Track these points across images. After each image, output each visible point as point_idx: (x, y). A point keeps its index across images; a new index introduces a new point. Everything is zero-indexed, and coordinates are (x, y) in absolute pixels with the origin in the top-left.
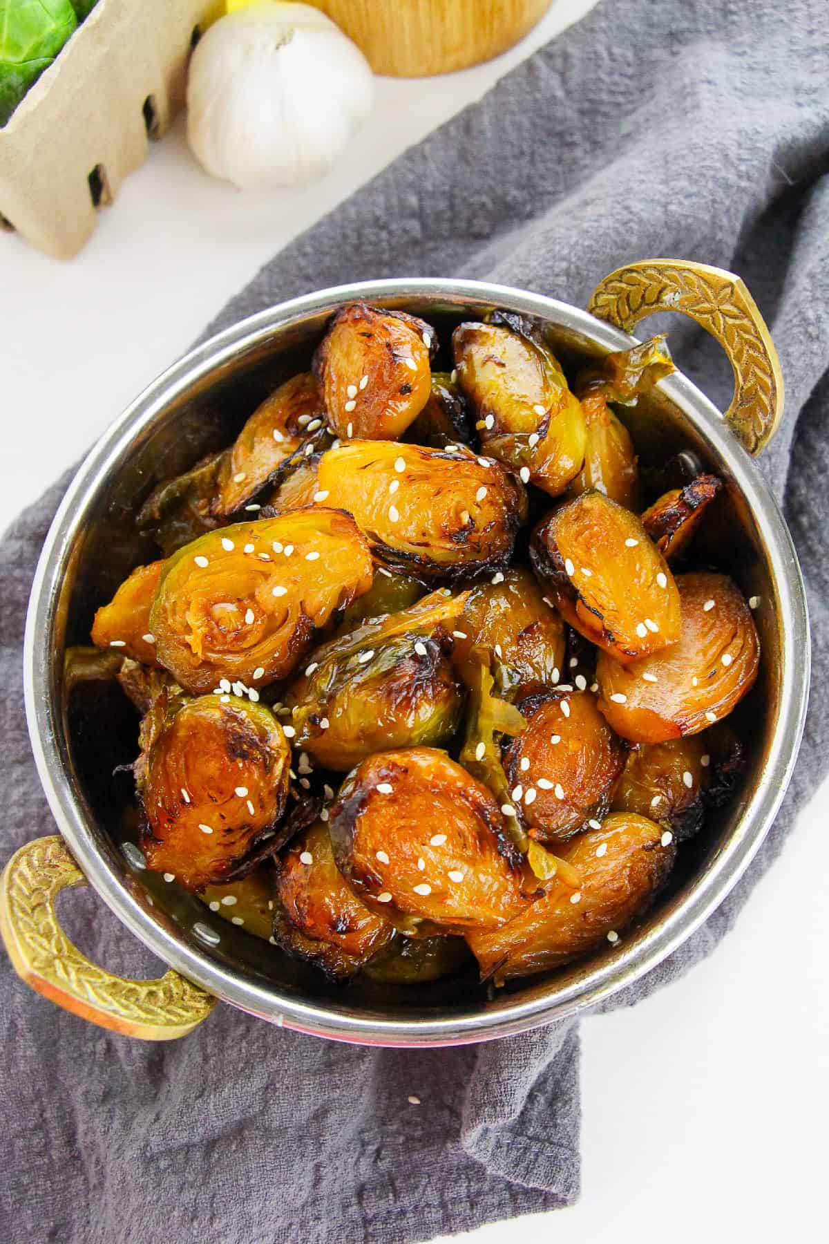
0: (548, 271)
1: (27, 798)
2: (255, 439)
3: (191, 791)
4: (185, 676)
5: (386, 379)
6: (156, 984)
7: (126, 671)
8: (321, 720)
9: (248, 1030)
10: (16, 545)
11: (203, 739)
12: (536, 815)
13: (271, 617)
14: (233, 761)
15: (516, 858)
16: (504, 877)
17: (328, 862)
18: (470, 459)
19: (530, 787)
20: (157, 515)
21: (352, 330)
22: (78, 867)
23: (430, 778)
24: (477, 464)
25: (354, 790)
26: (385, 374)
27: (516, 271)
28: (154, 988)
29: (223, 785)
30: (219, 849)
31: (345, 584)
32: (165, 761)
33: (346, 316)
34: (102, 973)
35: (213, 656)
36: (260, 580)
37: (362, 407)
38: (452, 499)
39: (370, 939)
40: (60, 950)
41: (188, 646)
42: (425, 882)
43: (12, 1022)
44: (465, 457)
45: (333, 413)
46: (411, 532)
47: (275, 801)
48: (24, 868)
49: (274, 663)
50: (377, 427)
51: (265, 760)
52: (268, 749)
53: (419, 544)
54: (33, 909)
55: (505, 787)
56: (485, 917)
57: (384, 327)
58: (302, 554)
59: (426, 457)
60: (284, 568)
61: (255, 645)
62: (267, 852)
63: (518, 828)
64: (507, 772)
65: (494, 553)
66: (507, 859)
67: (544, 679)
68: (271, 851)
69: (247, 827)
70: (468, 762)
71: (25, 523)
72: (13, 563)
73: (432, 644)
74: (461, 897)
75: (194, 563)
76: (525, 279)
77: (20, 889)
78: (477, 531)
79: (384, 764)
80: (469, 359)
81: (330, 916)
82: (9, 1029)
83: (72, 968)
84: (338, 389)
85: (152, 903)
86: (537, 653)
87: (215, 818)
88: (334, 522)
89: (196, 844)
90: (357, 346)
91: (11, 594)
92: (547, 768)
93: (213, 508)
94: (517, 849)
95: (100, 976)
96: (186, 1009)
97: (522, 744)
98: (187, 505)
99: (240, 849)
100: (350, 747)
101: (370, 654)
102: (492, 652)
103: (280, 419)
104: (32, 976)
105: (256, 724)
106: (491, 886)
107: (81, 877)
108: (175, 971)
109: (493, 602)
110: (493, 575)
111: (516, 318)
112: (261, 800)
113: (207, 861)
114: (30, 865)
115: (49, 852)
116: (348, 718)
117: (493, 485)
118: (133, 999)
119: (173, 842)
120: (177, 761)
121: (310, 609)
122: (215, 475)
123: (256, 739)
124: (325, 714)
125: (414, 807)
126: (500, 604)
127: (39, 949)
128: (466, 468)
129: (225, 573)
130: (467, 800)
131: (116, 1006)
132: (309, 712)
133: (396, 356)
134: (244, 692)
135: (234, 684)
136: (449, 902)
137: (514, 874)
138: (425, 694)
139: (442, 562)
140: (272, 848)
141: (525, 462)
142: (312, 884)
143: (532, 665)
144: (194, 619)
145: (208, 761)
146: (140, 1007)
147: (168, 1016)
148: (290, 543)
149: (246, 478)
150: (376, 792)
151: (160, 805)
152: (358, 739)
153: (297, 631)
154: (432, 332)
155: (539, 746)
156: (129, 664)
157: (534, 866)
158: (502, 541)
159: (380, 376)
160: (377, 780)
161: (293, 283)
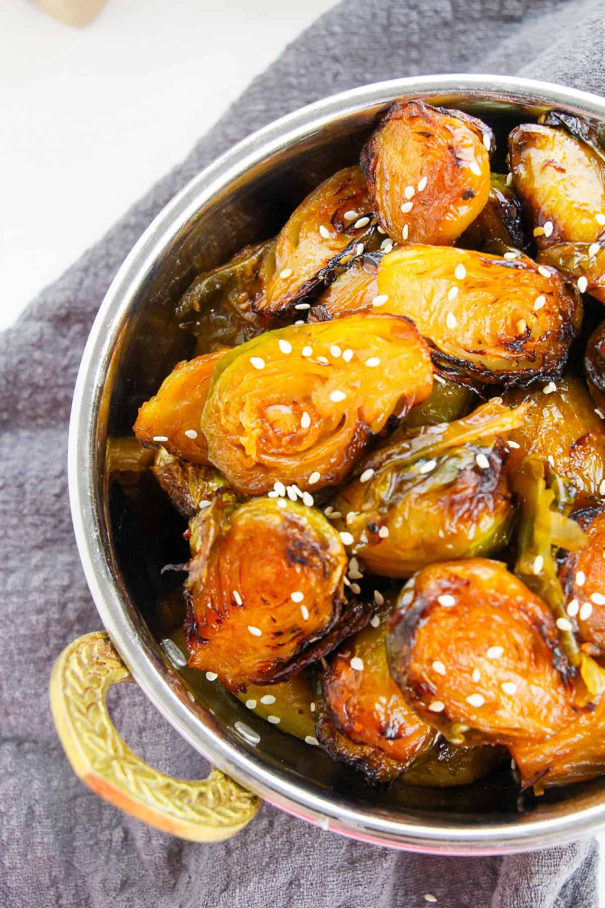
0: (596, 66)
1: (47, 583)
2: (301, 234)
3: (243, 594)
4: (239, 478)
5: (448, 183)
6: (205, 785)
7: (162, 464)
8: (380, 528)
9: (271, 824)
10: (35, 327)
11: (261, 543)
12: (591, 630)
13: (328, 420)
14: (290, 566)
15: (569, 671)
16: (556, 690)
17: (380, 667)
18: (529, 267)
19: (584, 601)
20: (197, 308)
21: (407, 128)
22: (123, 664)
23: (492, 591)
24: (537, 273)
25: (414, 601)
26: (447, 177)
27: (561, 64)
28: (203, 789)
29: (278, 589)
30: (265, 652)
31: (405, 391)
32: (219, 564)
33: (401, 112)
34: (156, 774)
35: (267, 459)
36: (317, 384)
37: (419, 209)
38: (508, 307)
39: (416, 746)
40: (116, 750)
41: (241, 448)
42: (478, 692)
43: (30, 808)
44: (525, 265)
45: (385, 212)
46: (468, 339)
47: (331, 607)
48: (74, 665)
49: (329, 469)
50: (436, 230)
51: (324, 567)
52: (328, 557)
53: (475, 352)
54: (88, 708)
55: (562, 601)
56: (535, 728)
57: (444, 128)
58: (361, 360)
59: (487, 264)
60: (343, 372)
61: (309, 449)
62: (315, 655)
63: (572, 643)
64: (563, 585)
65: (548, 362)
66: (560, 673)
67: (593, 490)
68: (320, 654)
69: (297, 631)
70: (523, 575)
71: (45, 303)
72: (33, 345)
73: (494, 456)
74: (512, 708)
75: (250, 362)
76: (571, 73)
77: (73, 689)
78: (533, 340)
79: (446, 575)
80: (527, 163)
81: (380, 722)
82: (26, 815)
83: (129, 768)
84: (392, 188)
85: (193, 700)
86: (588, 465)
87: (265, 620)
88: (394, 329)
89: (243, 646)
90: (414, 146)
91: (31, 376)
92: (600, 583)
93: (256, 303)
94: (570, 664)
95: (154, 778)
96: (234, 810)
97: (578, 557)
98: (226, 298)
99: (288, 651)
100: (406, 556)
101: (431, 465)
102: (547, 464)
103: (325, 214)
104: (91, 777)
105: (316, 531)
106: (542, 699)
107: (126, 674)
108: (221, 772)
109: (546, 412)
110: (547, 384)
111: (573, 120)
112: (315, 605)
113: (251, 663)
114: (80, 662)
115: (96, 649)
116: (409, 528)
117: (551, 294)
118: (186, 800)
119: (217, 642)
120: (231, 563)
121: (368, 416)
122: (256, 268)
123: (317, 545)
124: (384, 523)
125: (473, 618)
126: (553, 415)
127: (98, 750)
128: (525, 277)
129: (282, 375)
130: (526, 613)
131: (171, 808)
132: (367, 520)
133: (459, 159)
134: (298, 497)
135: (289, 488)
136: (500, 713)
137: (565, 687)
138: (486, 507)
139: (497, 371)
140: (320, 652)
141: (583, 271)
142: (362, 690)
143: (582, 477)
144: (249, 420)
145: (263, 566)
146: (193, 809)
147: (219, 818)
148: (348, 347)
149: (292, 275)
150: (436, 604)
151: (209, 605)
152: (417, 548)
153: (354, 437)
154: (491, 134)
155: (592, 559)
156: (164, 457)
157: (588, 681)
158: (556, 350)
159: (441, 178)
160: (439, 592)
161: (320, 63)
